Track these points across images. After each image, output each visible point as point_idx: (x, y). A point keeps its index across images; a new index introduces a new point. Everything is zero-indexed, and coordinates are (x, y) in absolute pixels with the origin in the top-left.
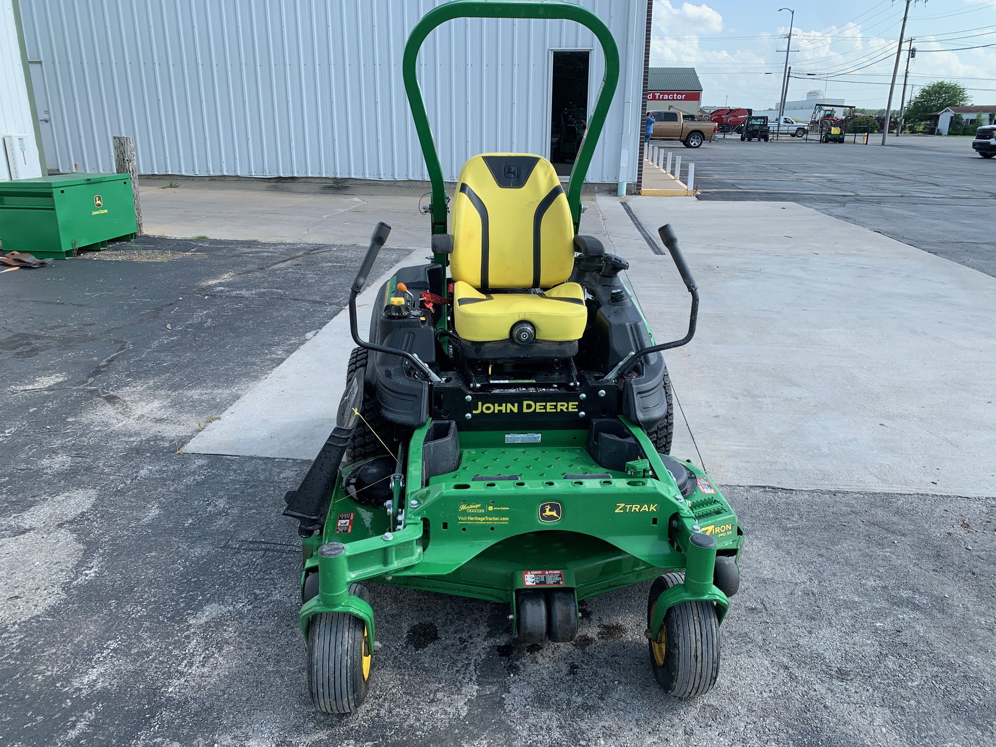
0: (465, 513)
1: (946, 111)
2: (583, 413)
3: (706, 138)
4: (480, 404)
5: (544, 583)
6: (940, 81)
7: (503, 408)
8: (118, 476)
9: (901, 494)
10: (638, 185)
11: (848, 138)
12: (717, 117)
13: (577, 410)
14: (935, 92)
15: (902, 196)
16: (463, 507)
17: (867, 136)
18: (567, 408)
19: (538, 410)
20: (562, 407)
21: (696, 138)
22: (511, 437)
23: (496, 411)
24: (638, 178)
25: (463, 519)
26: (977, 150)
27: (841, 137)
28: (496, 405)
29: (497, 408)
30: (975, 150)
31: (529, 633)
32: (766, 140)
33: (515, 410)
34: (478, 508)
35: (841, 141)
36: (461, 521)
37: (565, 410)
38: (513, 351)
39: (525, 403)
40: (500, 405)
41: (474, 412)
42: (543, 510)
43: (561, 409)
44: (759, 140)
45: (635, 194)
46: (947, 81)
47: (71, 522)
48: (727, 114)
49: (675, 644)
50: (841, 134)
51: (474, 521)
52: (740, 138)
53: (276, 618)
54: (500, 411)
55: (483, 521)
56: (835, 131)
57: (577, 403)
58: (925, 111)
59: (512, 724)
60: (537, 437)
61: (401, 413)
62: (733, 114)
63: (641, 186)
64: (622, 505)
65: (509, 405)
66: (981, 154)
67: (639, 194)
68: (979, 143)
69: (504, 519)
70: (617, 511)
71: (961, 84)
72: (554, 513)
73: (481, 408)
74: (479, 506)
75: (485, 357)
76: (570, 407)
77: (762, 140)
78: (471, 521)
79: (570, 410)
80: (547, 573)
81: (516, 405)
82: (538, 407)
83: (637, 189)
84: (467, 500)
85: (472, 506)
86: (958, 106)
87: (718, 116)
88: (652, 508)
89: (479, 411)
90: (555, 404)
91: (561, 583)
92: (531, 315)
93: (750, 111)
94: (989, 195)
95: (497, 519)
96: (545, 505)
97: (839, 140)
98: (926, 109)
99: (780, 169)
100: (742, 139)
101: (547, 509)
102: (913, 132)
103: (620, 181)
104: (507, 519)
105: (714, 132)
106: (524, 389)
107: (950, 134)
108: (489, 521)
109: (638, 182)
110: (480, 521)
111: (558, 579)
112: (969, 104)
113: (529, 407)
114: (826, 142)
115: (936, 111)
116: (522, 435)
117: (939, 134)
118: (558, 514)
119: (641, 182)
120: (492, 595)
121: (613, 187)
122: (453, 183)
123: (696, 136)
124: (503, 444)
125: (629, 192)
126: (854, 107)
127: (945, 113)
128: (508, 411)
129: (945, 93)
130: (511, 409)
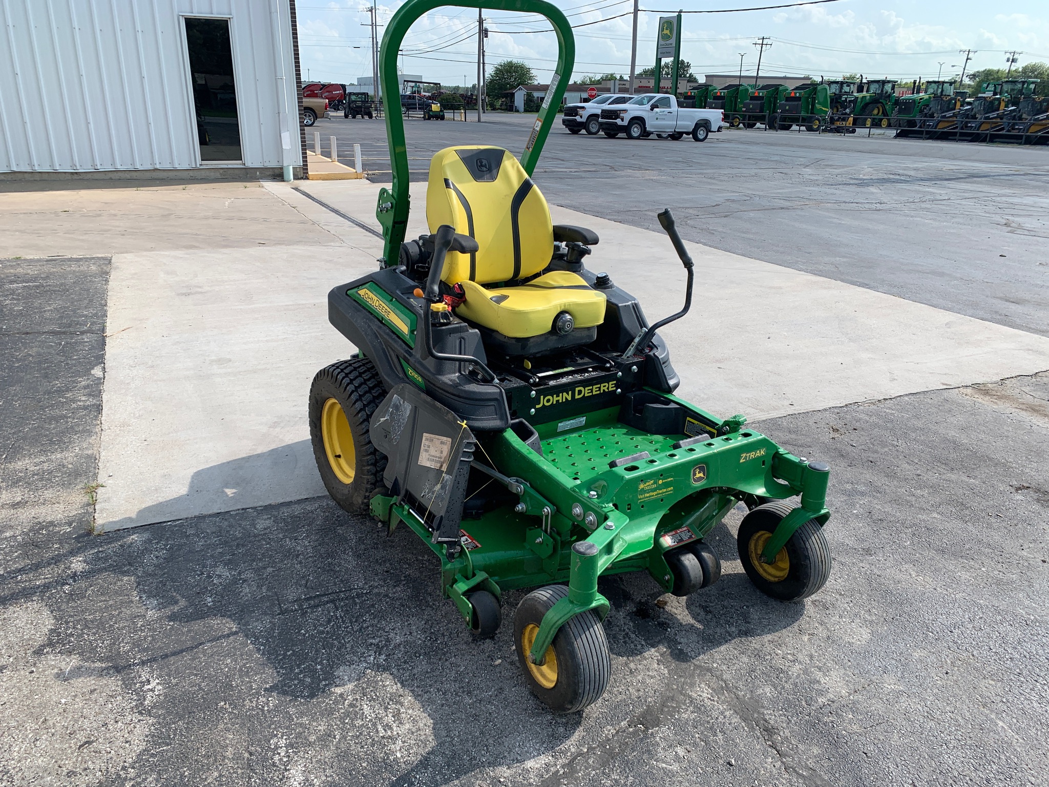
0: (643, 491)
1: (519, 89)
2: (619, 390)
3: (318, 116)
4: (542, 397)
5: (681, 540)
6: (509, 61)
7: (560, 398)
8: (44, 579)
9: (779, 418)
10: (304, 169)
11: (448, 115)
12: (309, 92)
13: (615, 388)
14: (507, 71)
15: (545, 172)
16: (642, 486)
17: (465, 113)
18: (608, 388)
19: (586, 395)
20: (604, 388)
21: (307, 115)
22: (563, 425)
23: (555, 403)
24: (303, 161)
25: (641, 497)
26: (567, 126)
27: (441, 114)
28: (555, 396)
29: (556, 399)
30: (564, 127)
31: (694, 584)
32: (371, 117)
33: (569, 398)
34: (652, 484)
35: (442, 118)
36: (640, 499)
37: (607, 390)
38: (553, 343)
39: (577, 389)
40: (558, 396)
41: (537, 406)
42: (695, 474)
43: (604, 390)
44: (363, 117)
45: (302, 178)
46: (515, 61)
47: (51, 644)
48: (321, 90)
49: (806, 556)
50: (441, 111)
51: (650, 496)
52: (343, 114)
53: (421, 657)
54: (558, 401)
55: (656, 495)
56: (436, 107)
57: (615, 382)
58: (501, 88)
59: (707, 665)
60: (583, 420)
61: (489, 419)
62: (327, 89)
63: (307, 169)
64: (744, 455)
65: (565, 394)
66: (570, 130)
67: (307, 178)
68: (568, 120)
69: (670, 489)
70: (741, 461)
71: (528, 64)
72: (701, 475)
73: (544, 402)
74: (652, 482)
75: (531, 351)
76: (610, 386)
77: (366, 117)
78: (647, 497)
79: (610, 389)
80: (678, 532)
81: (570, 392)
82: (586, 392)
83: (304, 173)
84: (643, 479)
85: (648, 484)
86: (527, 84)
87: (311, 91)
88: (762, 452)
89: (540, 405)
90: (599, 386)
91: (693, 536)
92: (570, 305)
93: (343, 87)
94: (608, 167)
95: (665, 490)
96: (696, 469)
97: (440, 117)
98: (502, 87)
99: (416, 148)
100: (346, 116)
101: (697, 472)
102: (494, 109)
103: (285, 165)
104: (672, 488)
105: (326, 109)
106: (571, 377)
107: (526, 111)
108: (660, 494)
109: (304, 165)
110: (653, 496)
111: (690, 534)
112: (536, 83)
113: (580, 392)
114: (429, 119)
115: (510, 89)
116: (572, 421)
117: (517, 111)
118: (704, 475)
119: (307, 165)
120: (632, 566)
121: (277, 172)
122: (76, 173)
123: (307, 114)
124: (556, 434)
125: (296, 177)
126: (439, 84)
127: (518, 91)
128: (564, 400)
129: (514, 72)
130: (566, 398)
